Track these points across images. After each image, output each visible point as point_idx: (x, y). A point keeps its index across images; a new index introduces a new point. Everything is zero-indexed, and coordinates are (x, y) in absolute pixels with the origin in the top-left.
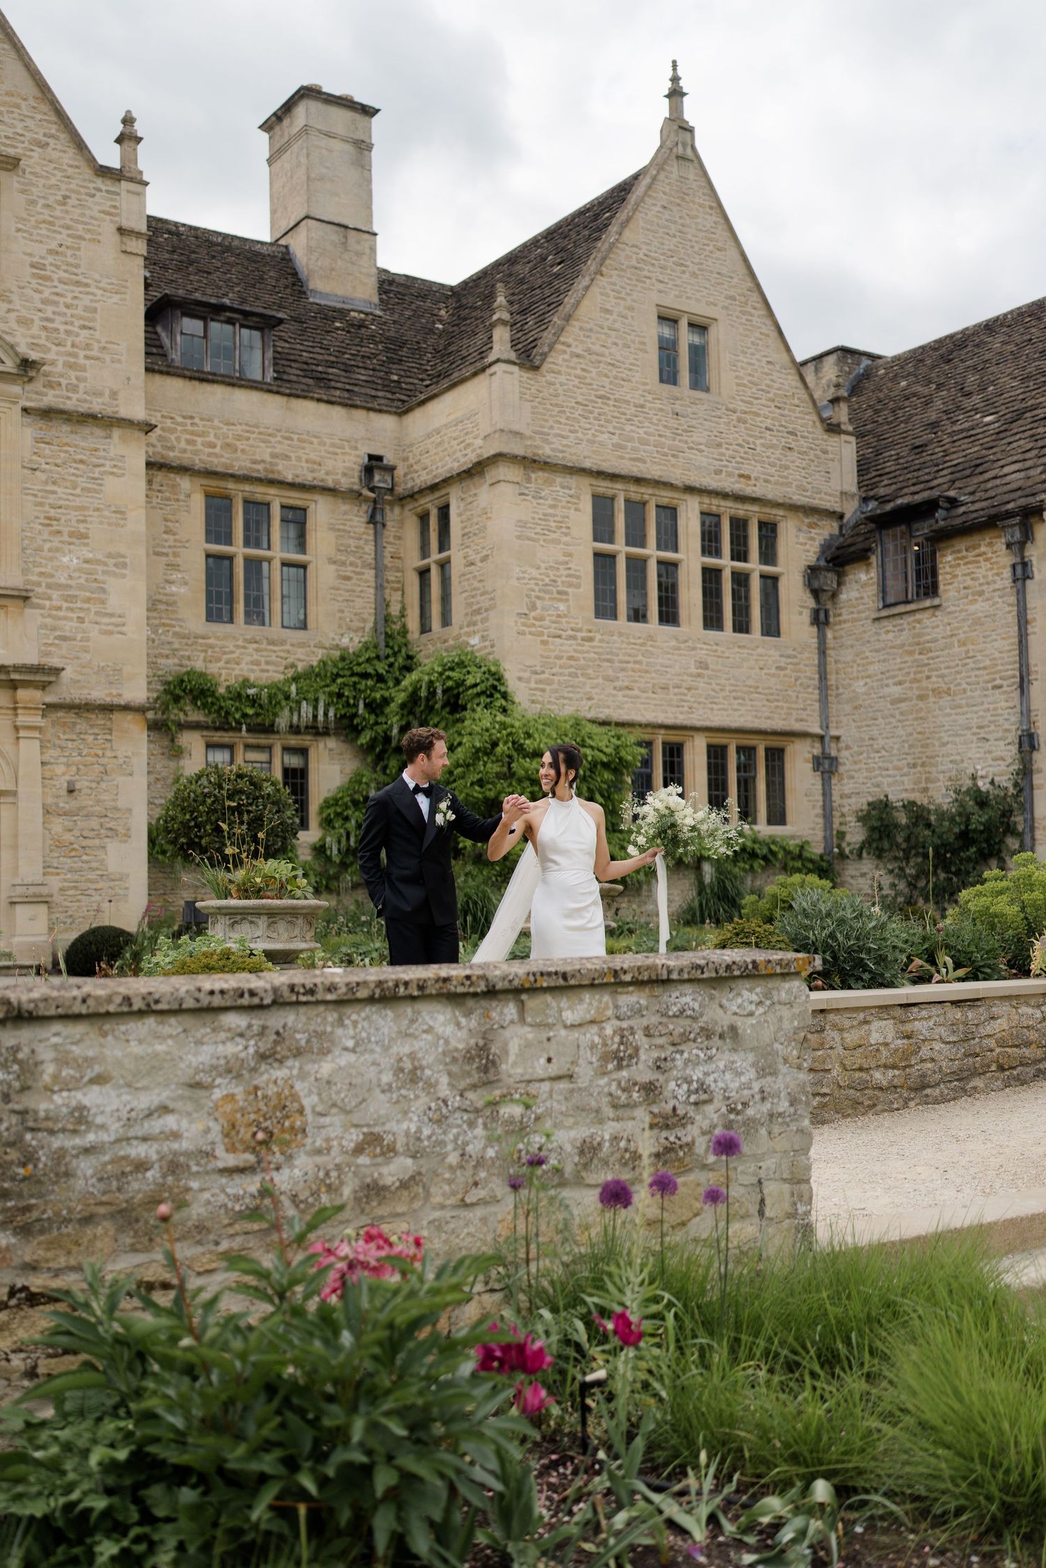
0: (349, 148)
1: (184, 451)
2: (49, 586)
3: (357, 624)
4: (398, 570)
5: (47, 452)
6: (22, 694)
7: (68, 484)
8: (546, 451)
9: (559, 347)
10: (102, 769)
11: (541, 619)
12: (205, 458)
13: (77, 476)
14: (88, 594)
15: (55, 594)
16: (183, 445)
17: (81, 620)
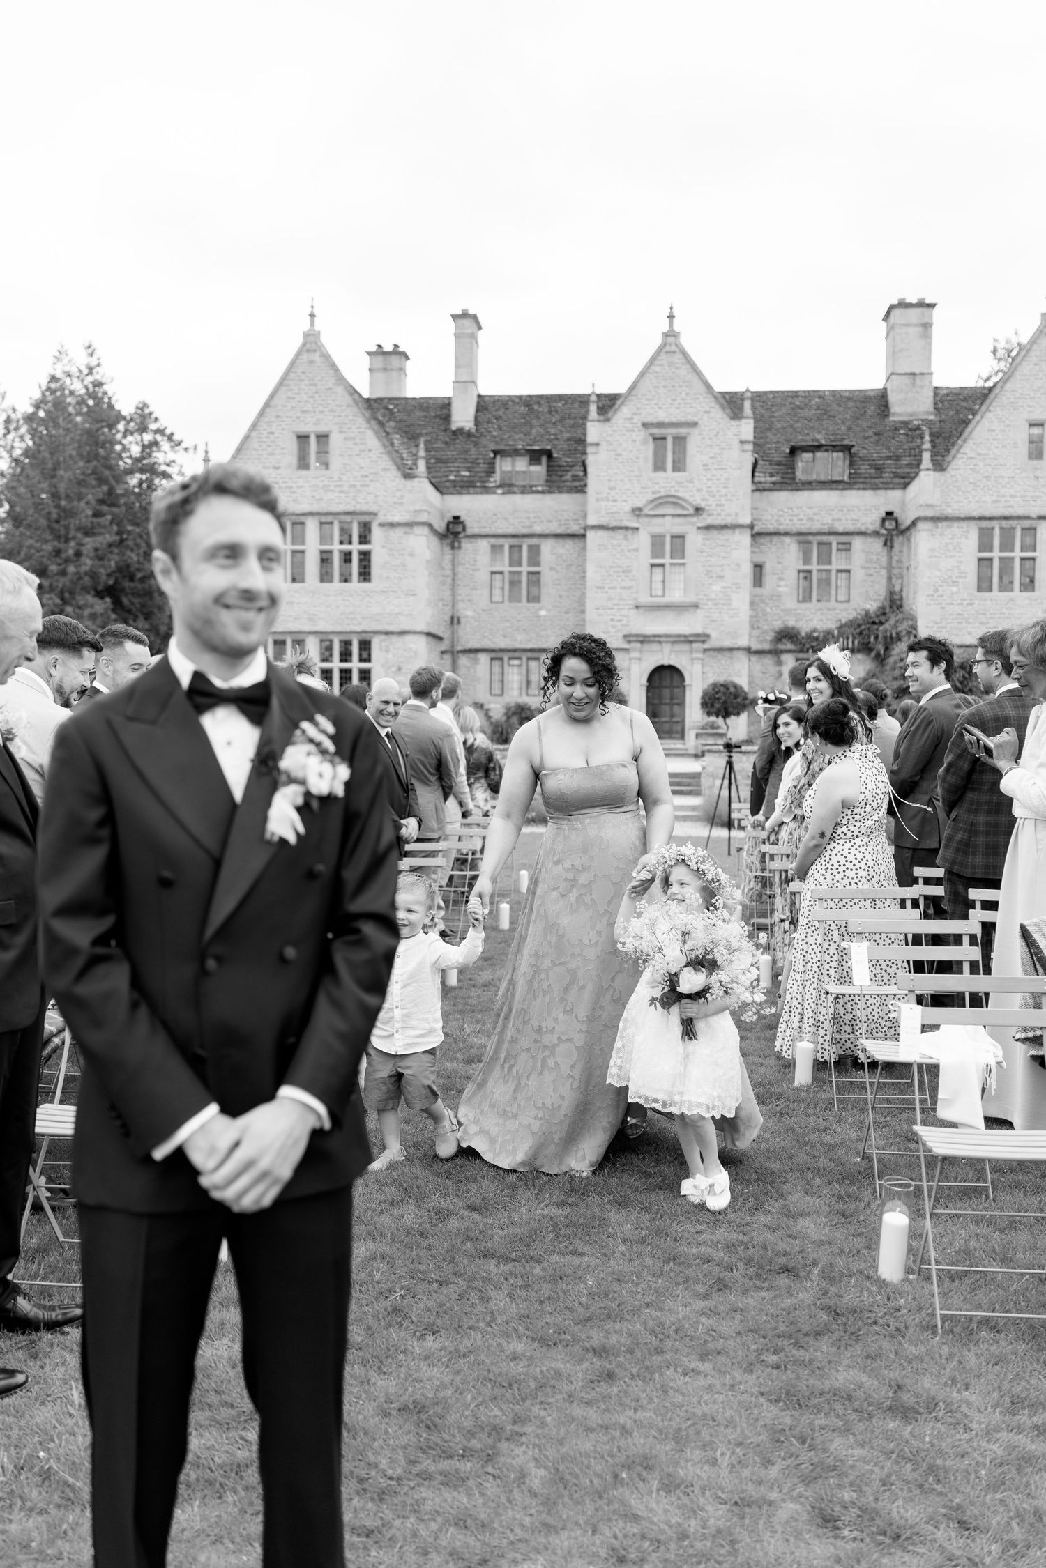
0: (920, 329)
1: (788, 525)
2: (708, 600)
3: (875, 597)
4: (900, 568)
5: (708, 544)
6: (695, 645)
7: (717, 556)
8: (949, 511)
9: (959, 456)
11: (942, 596)
12: (798, 526)
13: (721, 552)
14: (724, 601)
15: (710, 603)
16: (787, 522)
17: (721, 613)
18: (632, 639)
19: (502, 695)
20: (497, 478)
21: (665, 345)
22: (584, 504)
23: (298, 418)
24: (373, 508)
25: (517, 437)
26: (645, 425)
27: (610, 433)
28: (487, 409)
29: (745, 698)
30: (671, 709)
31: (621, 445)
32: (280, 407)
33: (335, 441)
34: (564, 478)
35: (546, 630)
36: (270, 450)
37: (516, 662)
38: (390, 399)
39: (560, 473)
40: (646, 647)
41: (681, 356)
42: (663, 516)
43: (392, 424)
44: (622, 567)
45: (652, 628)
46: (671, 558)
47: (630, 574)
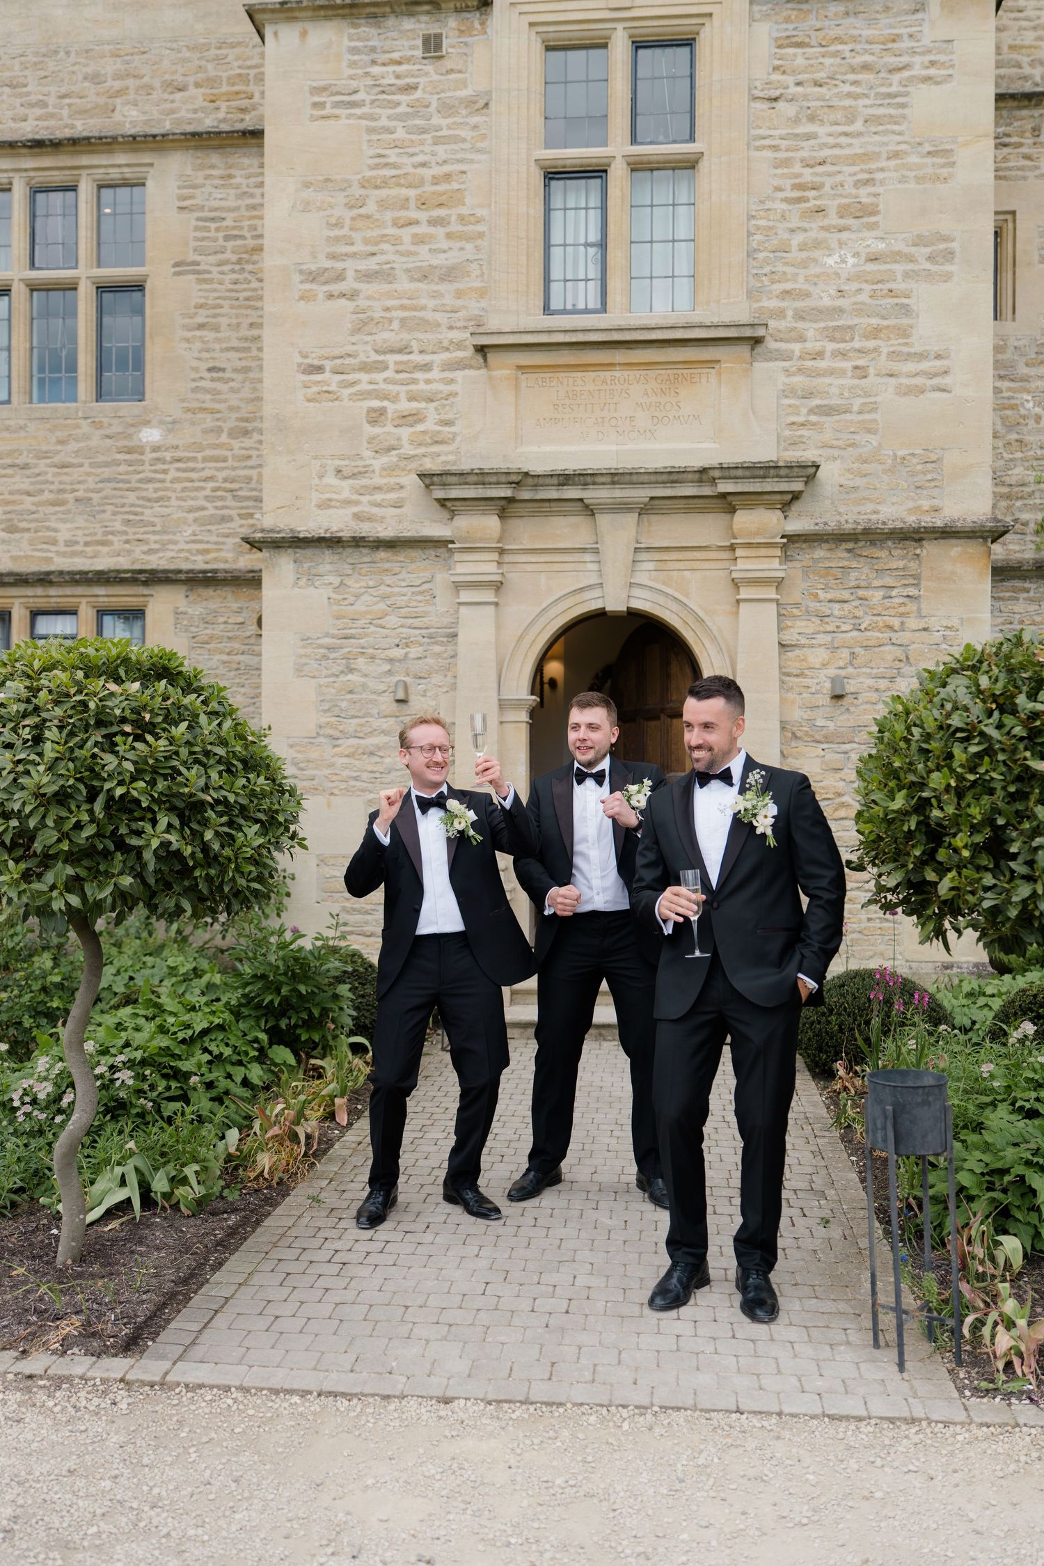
2: (799, 316)
5: (800, 61)
6: (747, 520)
7: (839, 116)
10: (899, 653)
13: (856, 97)
14: (874, 321)
15: (811, 329)
17: (860, 372)
35: (158, 500)
40: (526, 532)
44: (422, 183)
45: (548, 448)
46: (634, 141)
47: (453, 213)
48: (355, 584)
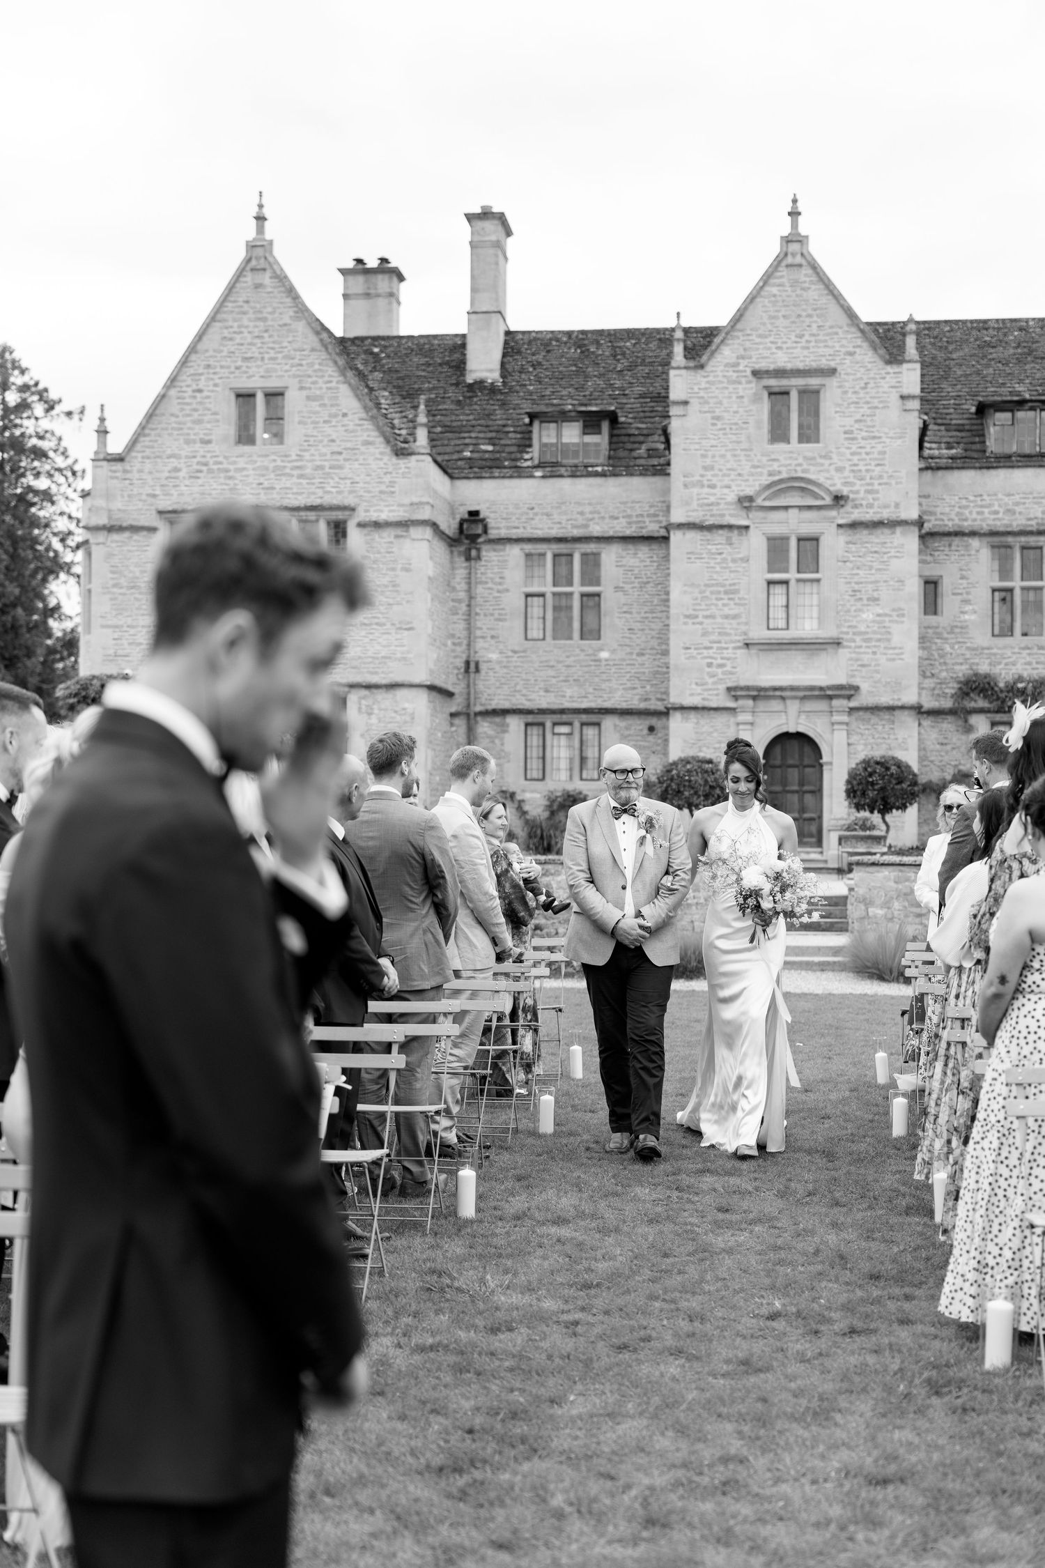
1: (975, 520)
2: (854, 634)
5: (854, 549)
6: (835, 702)
7: (868, 568)
12: (991, 522)
13: (873, 561)
14: (879, 636)
15: (858, 638)
16: (974, 516)
17: (874, 653)
18: (739, 693)
19: (543, 778)
20: (535, 452)
21: (786, 255)
22: (667, 491)
23: (237, 368)
24: (349, 500)
25: (564, 393)
26: (756, 374)
27: (703, 385)
28: (519, 352)
29: (915, 783)
30: (801, 800)
31: (720, 403)
32: (211, 353)
33: (294, 402)
34: (635, 454)
35: (607, 680)
36: (196, 415)
37: (564, 729)
38: (375, 339)
39: (629, 446)
40: (762, 705)
41: (810, 271)
42: (786, 508)
43: (378, 375)
44: (723, 586)
45: (770, 677)
46: (799, 572)
47: (736, 596)
48: (702, 722)
